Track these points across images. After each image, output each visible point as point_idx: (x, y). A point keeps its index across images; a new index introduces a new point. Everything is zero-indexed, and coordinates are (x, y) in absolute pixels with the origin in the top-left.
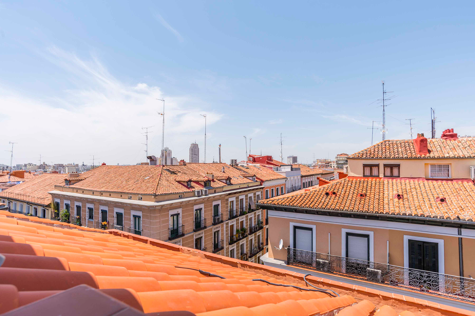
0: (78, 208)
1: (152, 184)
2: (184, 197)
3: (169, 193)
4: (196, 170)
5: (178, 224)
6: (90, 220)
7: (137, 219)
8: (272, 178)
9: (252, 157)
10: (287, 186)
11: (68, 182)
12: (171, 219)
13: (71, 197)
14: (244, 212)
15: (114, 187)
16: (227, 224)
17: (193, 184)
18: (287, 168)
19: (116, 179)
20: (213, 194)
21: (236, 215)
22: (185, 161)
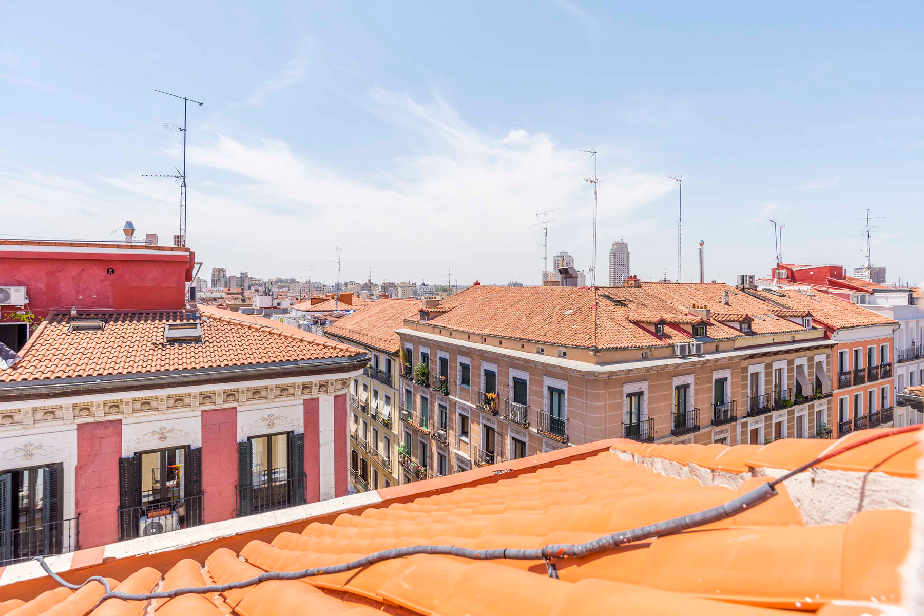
0: (444, 362)
1: (583, 325)
2: (652, 358)
3: (623, 346)
4: (664, 298)
5: (641, 415)
6: (463, 386)
7: (556, 395)
8: (856, 321)
9: (786, 268)
10: (897, 345)
11: (424, 314)
12: (626, 401)
13: (431, 342)
14: (785, 401)
15: (507, 327)
16: (745, 425)
17: (667, 330)
18: (896, 297)
19: (507, 313)
20: (713, 353)
21: (764, 408)
22: (638, 278)
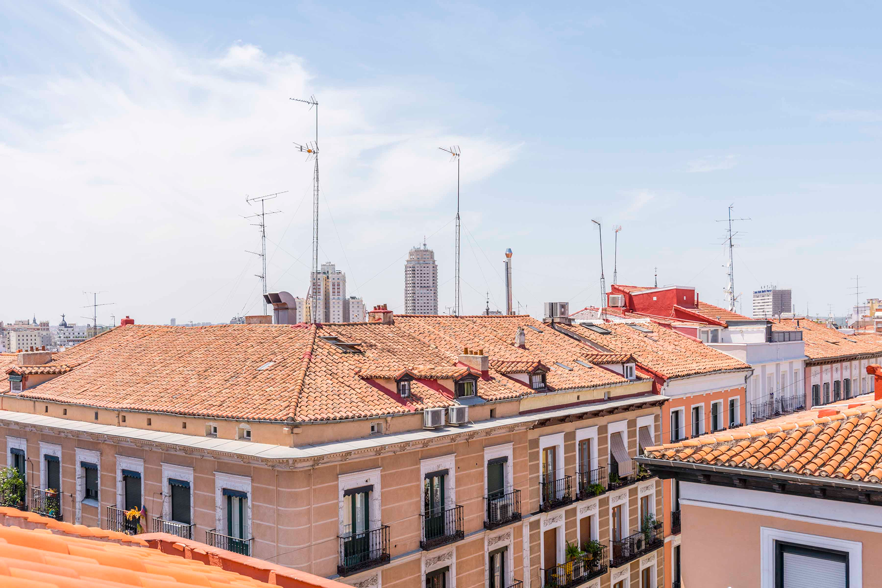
0: (52, 463)
1: (284, 385)
2: (388, 432)
3: (338, 416)
4: (426, 340)
5: (370, 523)
6: (90, 503)
7: (236, 502)
8: (695, 367)
9: (623, 292)
10: (750, 397)
11: (18, 379)
12: (345, 504)
13: (28, 429)
14: (593, 487)
15: (162, 395)
16: (535, 525)
17: (417, 388)
18: (753, 332)
19: (167, 372)
20: (486, 420)
21: (564, 498)
22: (389, 309)
